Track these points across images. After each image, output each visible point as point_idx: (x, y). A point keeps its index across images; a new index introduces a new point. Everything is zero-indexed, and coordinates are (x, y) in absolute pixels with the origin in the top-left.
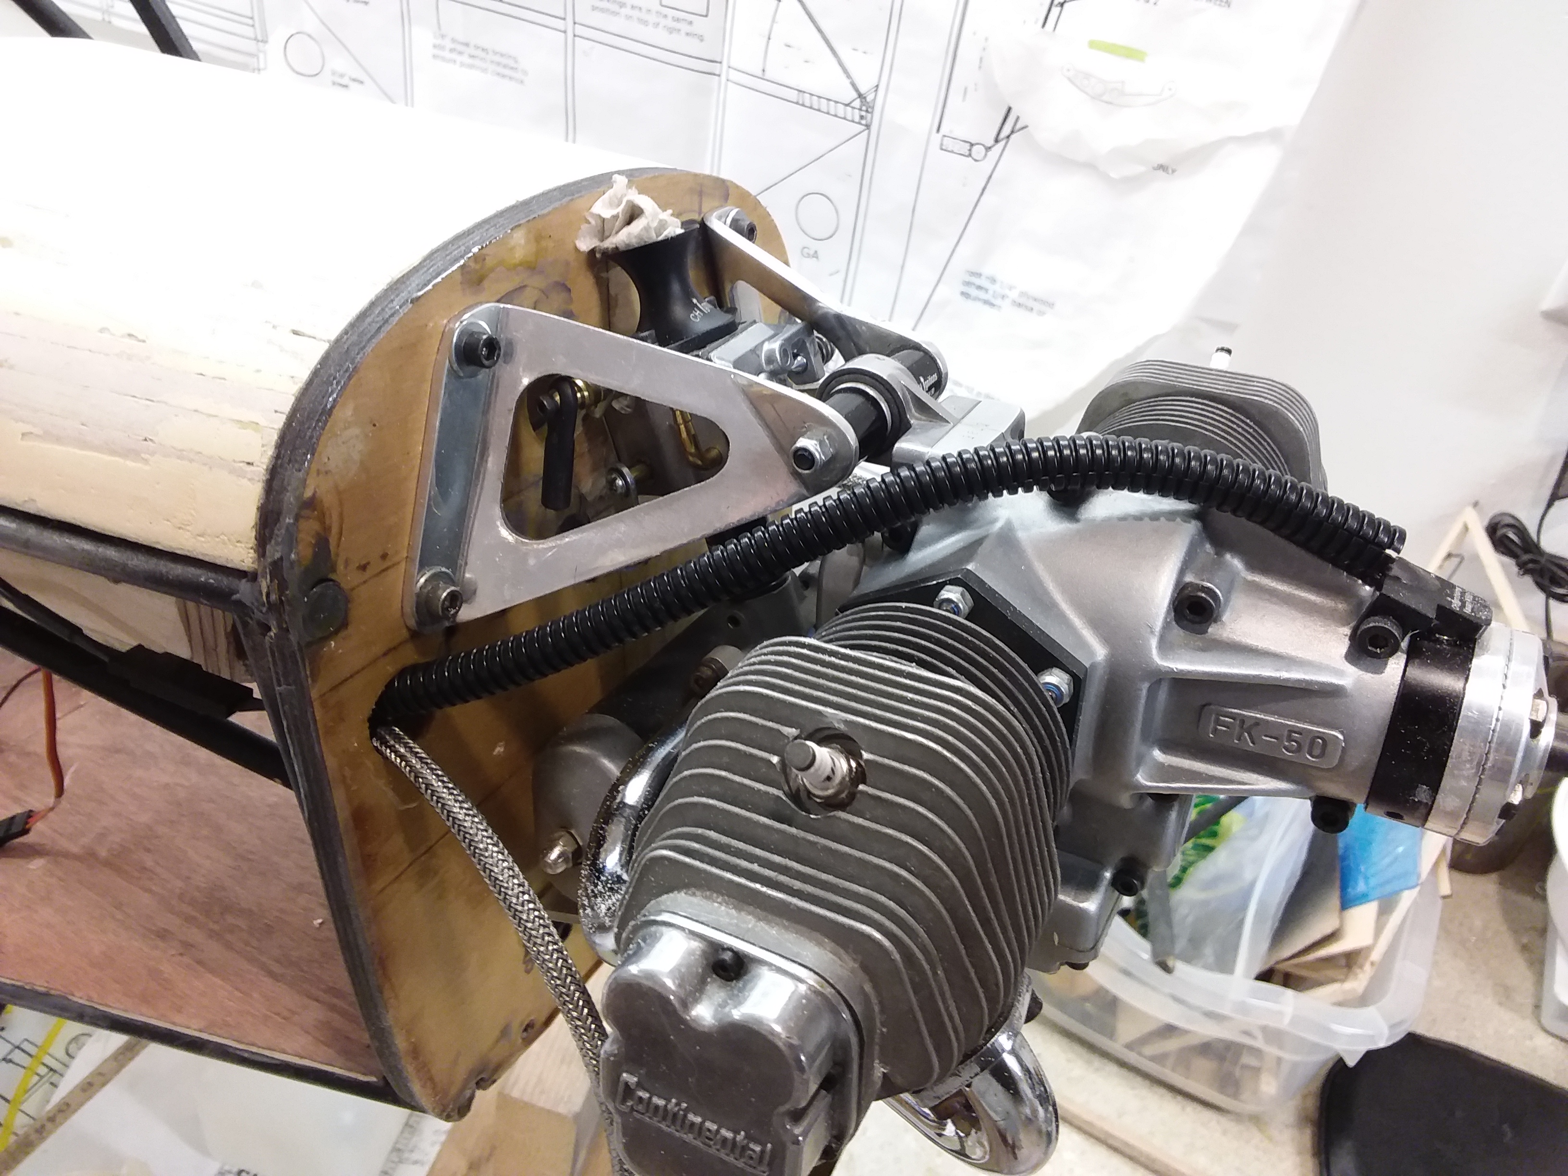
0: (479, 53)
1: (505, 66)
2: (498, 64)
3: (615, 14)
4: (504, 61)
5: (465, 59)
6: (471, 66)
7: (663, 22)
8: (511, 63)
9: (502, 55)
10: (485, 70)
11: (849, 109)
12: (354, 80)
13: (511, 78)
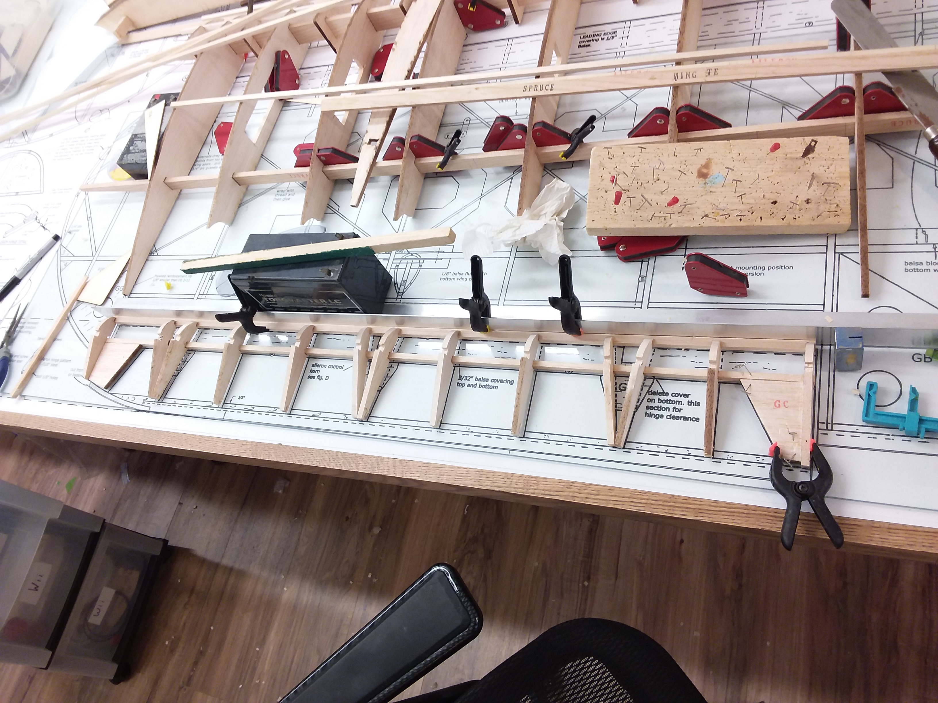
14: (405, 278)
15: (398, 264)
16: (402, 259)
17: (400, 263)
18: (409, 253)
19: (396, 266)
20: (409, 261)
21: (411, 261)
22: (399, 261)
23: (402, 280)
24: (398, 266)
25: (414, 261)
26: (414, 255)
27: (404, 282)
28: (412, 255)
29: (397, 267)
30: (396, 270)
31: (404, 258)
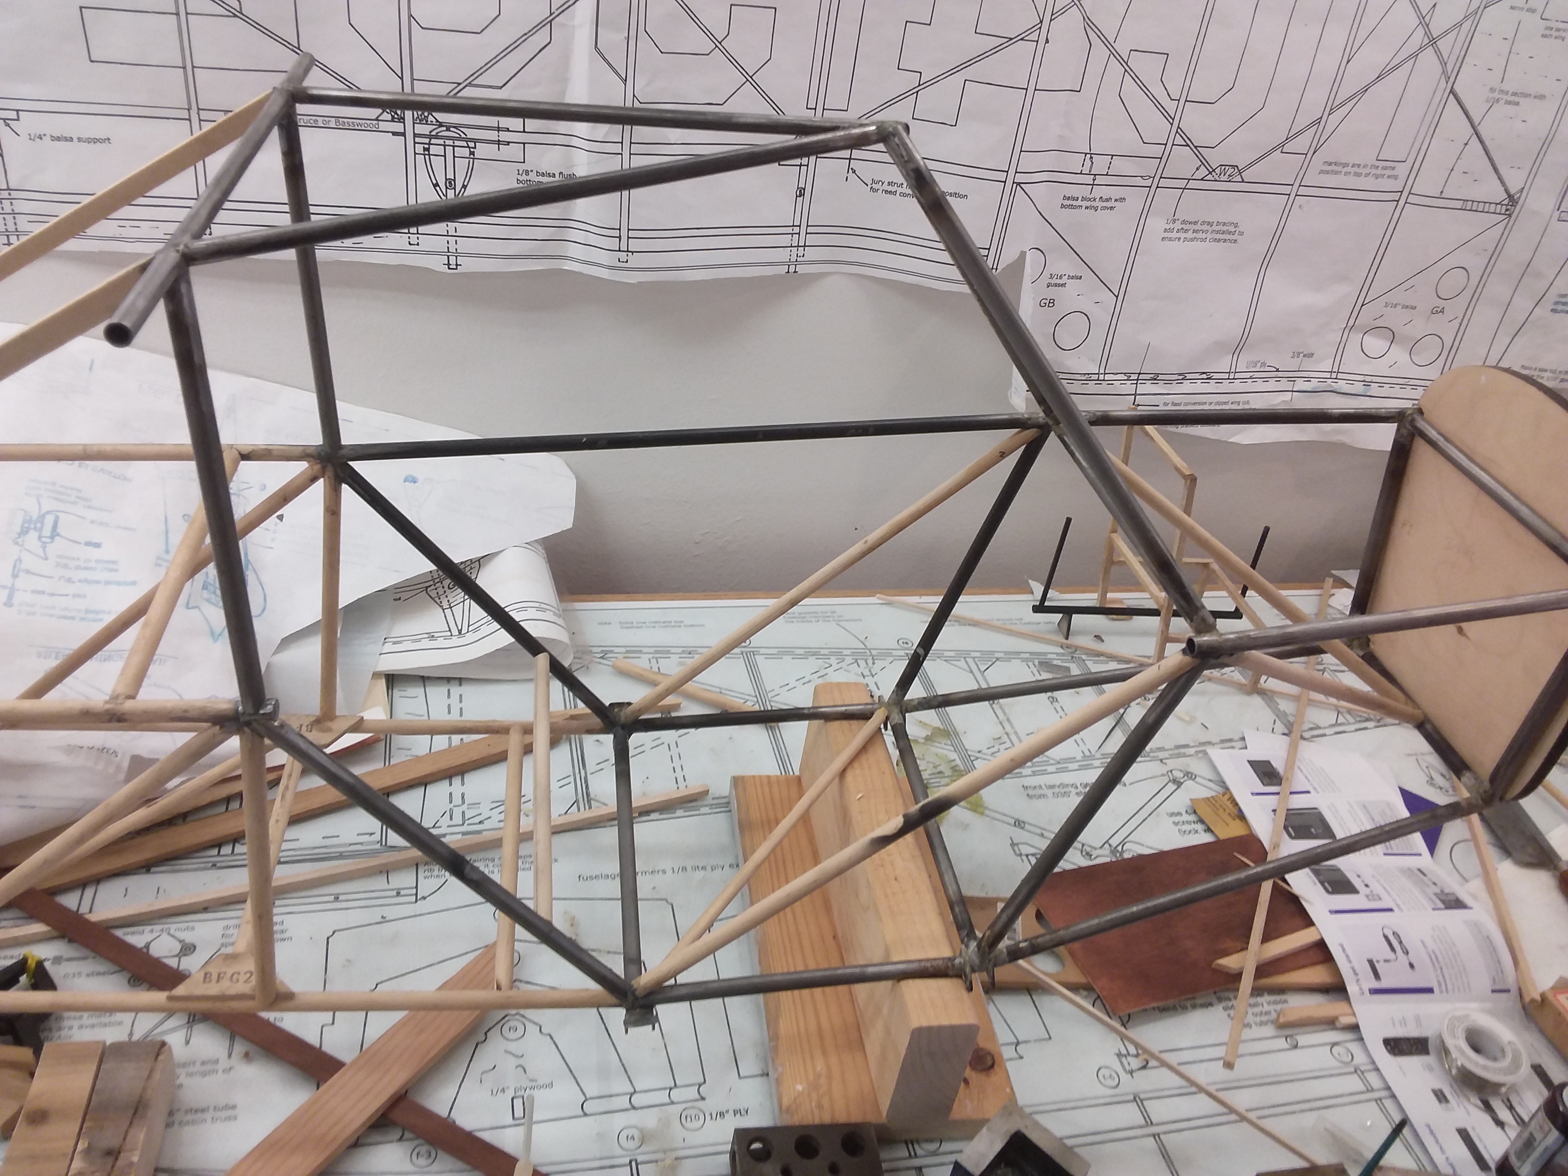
0: (1205, 227)
1: (1224, 233)
2: (1218, 232)
3: (1337, 173)
4: (1225, 228)
5: (1190, 235)
6: (1192, 240)
7: (1374, 171)
8: (1232, 229)
9: (1224, 224)
10: (1204, 240)
11: (1499, 206)
12: (1072, 278)
13: (1225, 241)
14: (450, 176)
15: (426, 146)
16: (430, 137)
17: (429, 144)
18: (441, 125)
19: (425, 149)
20: (448, 142)
21: (451, 143)
22: (427, 141)
23: (446, 179)
24: (428, 149)
25: (457, 143)
26: (451, 129)
27: (450, 183)
28: (448, 130)
29: (427, 153)
30: (427, 157)
31: (434, 133)
